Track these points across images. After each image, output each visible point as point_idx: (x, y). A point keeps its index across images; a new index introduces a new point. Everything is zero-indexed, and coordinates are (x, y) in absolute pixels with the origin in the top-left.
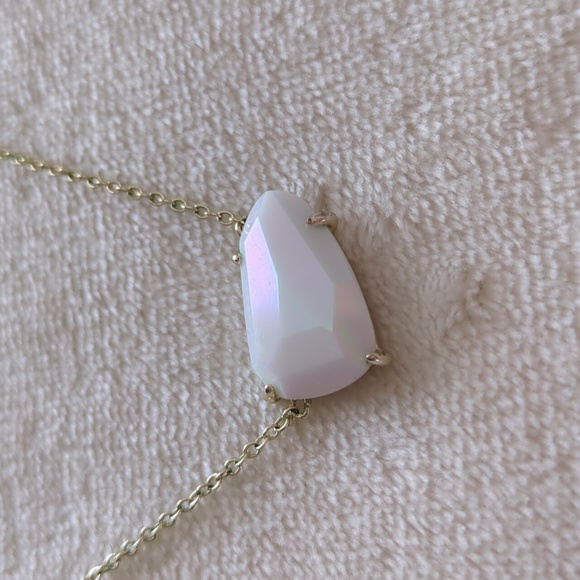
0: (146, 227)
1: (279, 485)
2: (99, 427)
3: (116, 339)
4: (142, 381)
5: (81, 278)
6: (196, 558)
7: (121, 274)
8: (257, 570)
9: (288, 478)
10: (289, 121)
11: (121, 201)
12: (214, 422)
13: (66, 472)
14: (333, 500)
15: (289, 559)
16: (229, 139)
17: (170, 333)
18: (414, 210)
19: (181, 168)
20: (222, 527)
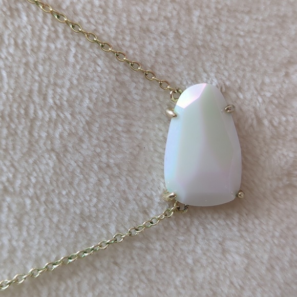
0: (107, 71)
1: (157, 246)
2: (39, 186)
3: (65, 134)
4: (78, 166)
5: (47, 86)
6: (94, 279)
7: (80, 95)
8: (134, 291)
9: (164, 244)
10: (220, 42)
11: (91, 47)
12: (123, 202)
13: (5, 210)
14: (190, 261)
15: (155, 288)
16: (178, 36)
17: (105, 141)
18: (277, 120)
19: (141, 42)
20: (116, 263)
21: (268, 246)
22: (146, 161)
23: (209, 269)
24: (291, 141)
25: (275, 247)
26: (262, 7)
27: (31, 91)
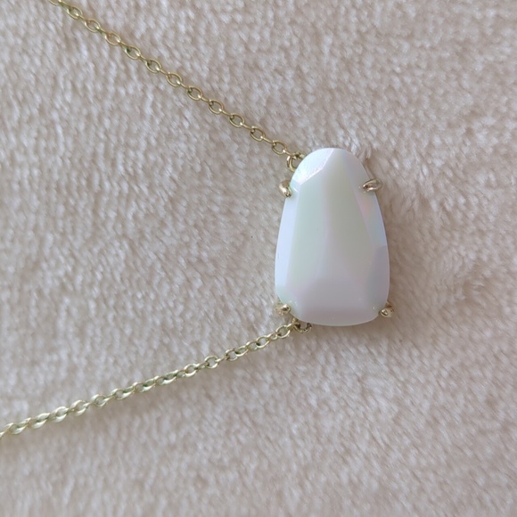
0: (197, 127)
1: (268, 377)
2: (106, 285)
3: (141, 215)
4: (159, 259)
5: (116, 148)
6: (179, 415)
7: (160, 160)
8: (233, 438)
9: (277, 375)
10: (363, 83)
11: (175, 92)
12: (221, 312)
13: (63, 314)
14: (313, 402)
15: (263, 436)
16: (300, 75)
17: (196, 226)
18: (451, 201)
19: (246, 85)
20: (209, 397)
21: (430, 390)
22: (254, 255)
23: (341, 416)
24: (473, 234)
25: (441, 393)
26: (431, 29)
27: (95, 154)
